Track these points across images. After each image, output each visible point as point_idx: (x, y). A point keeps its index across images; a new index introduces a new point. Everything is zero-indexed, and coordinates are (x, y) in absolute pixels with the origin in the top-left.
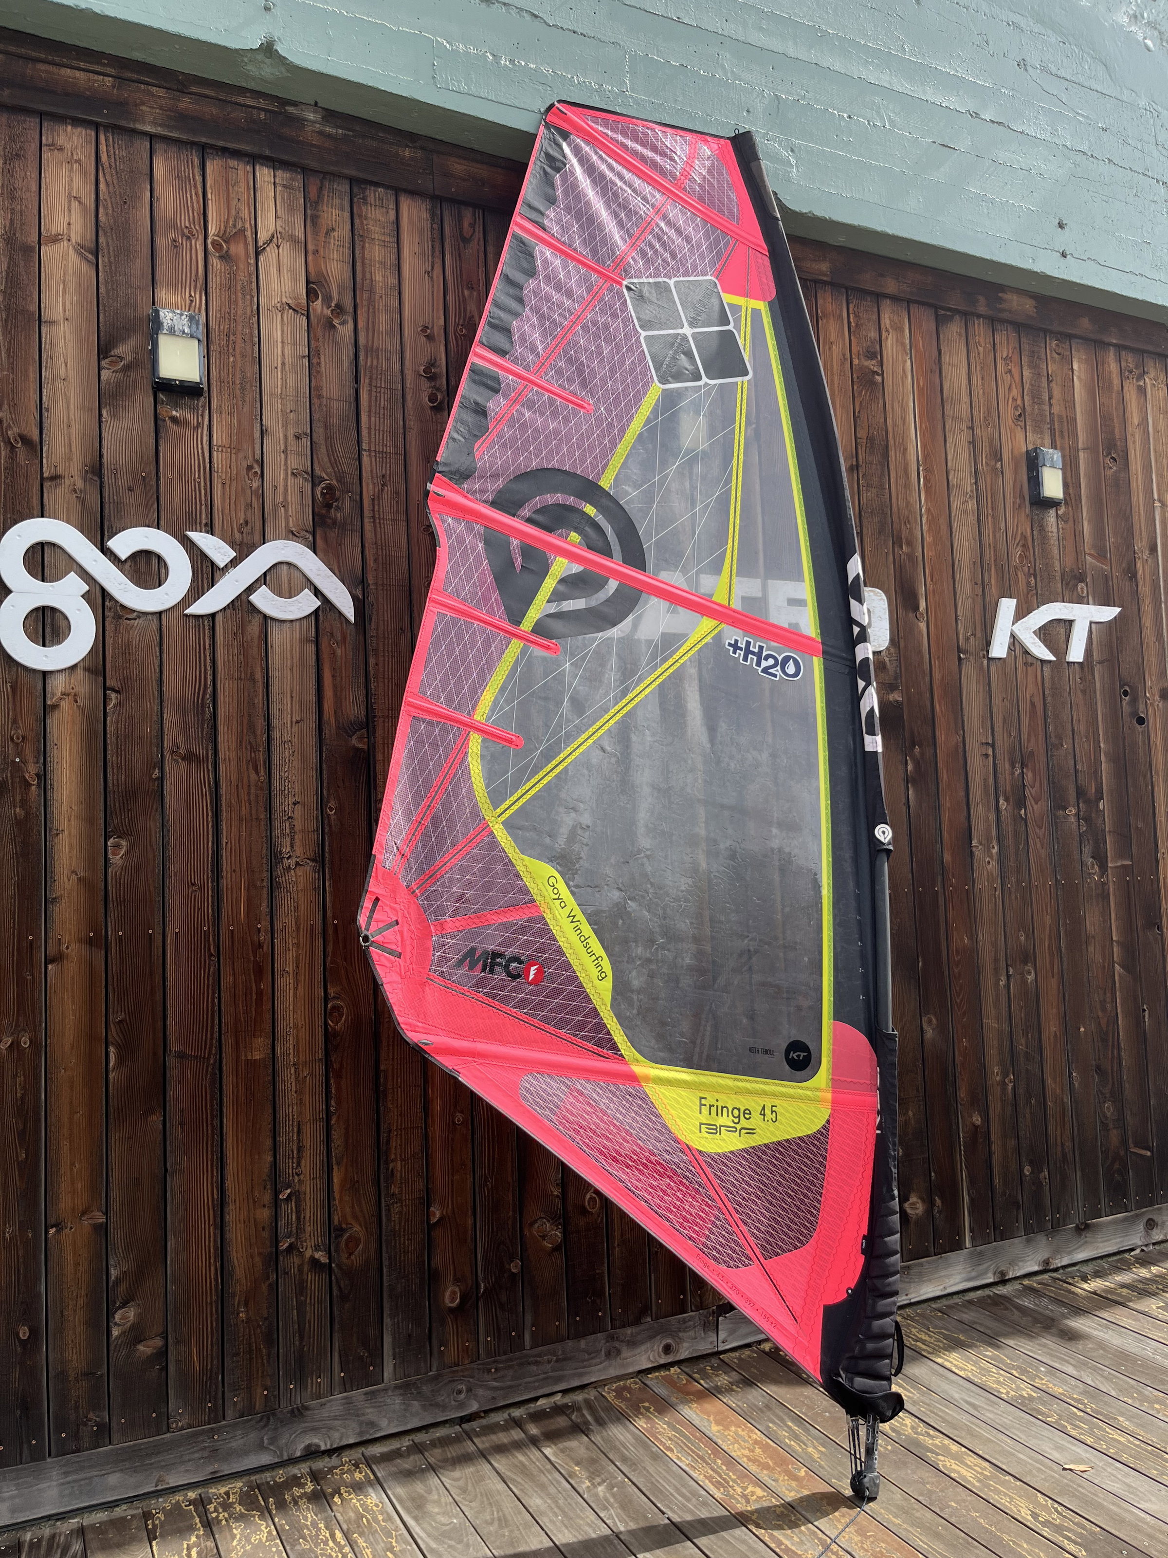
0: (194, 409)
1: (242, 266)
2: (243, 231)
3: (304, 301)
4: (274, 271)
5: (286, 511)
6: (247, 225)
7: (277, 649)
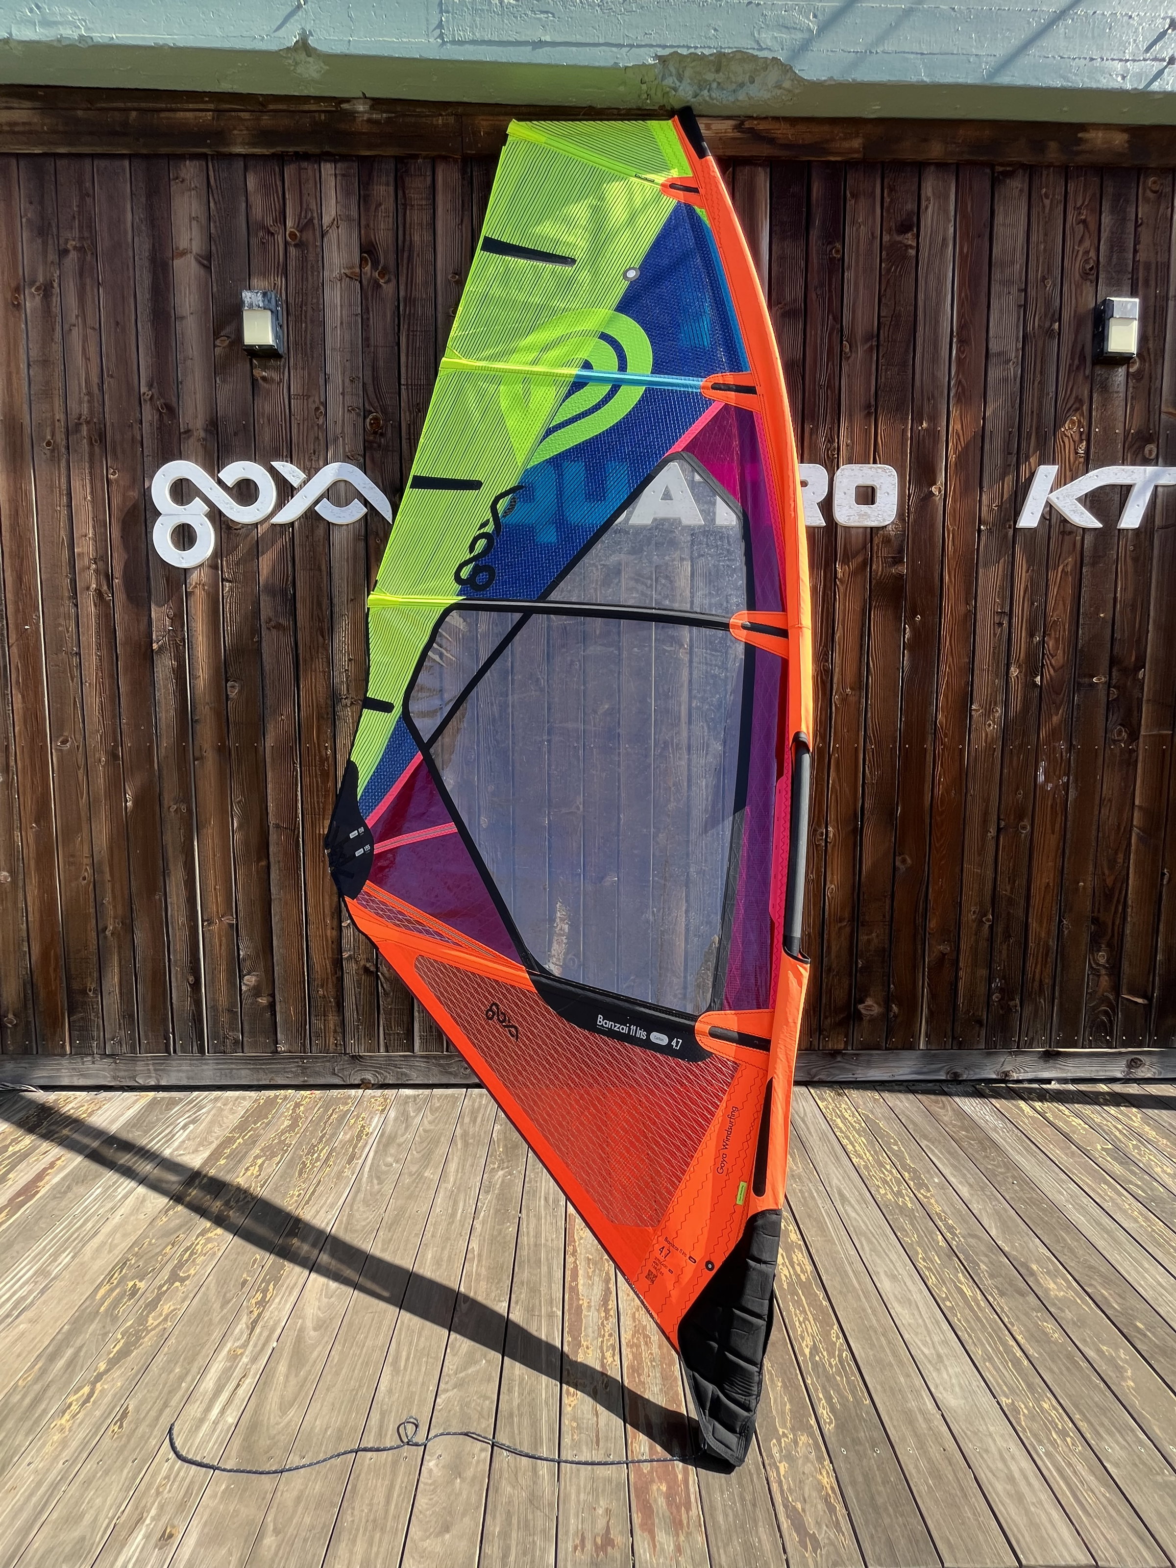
0: (277, 369)
1: (311, 249)
2: (311, 220)
3: (358, 270)
4: (335, 248)
5: (344, 440)
6: (315, 215)
7: (337, 547)
